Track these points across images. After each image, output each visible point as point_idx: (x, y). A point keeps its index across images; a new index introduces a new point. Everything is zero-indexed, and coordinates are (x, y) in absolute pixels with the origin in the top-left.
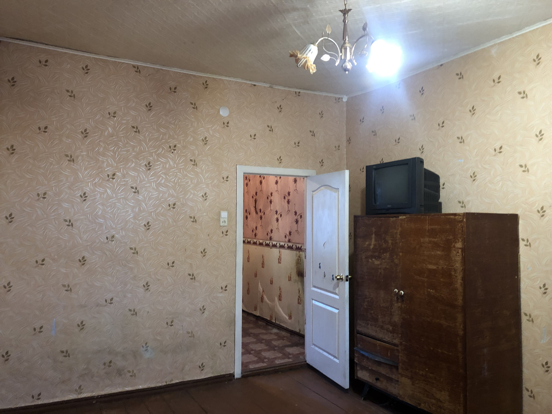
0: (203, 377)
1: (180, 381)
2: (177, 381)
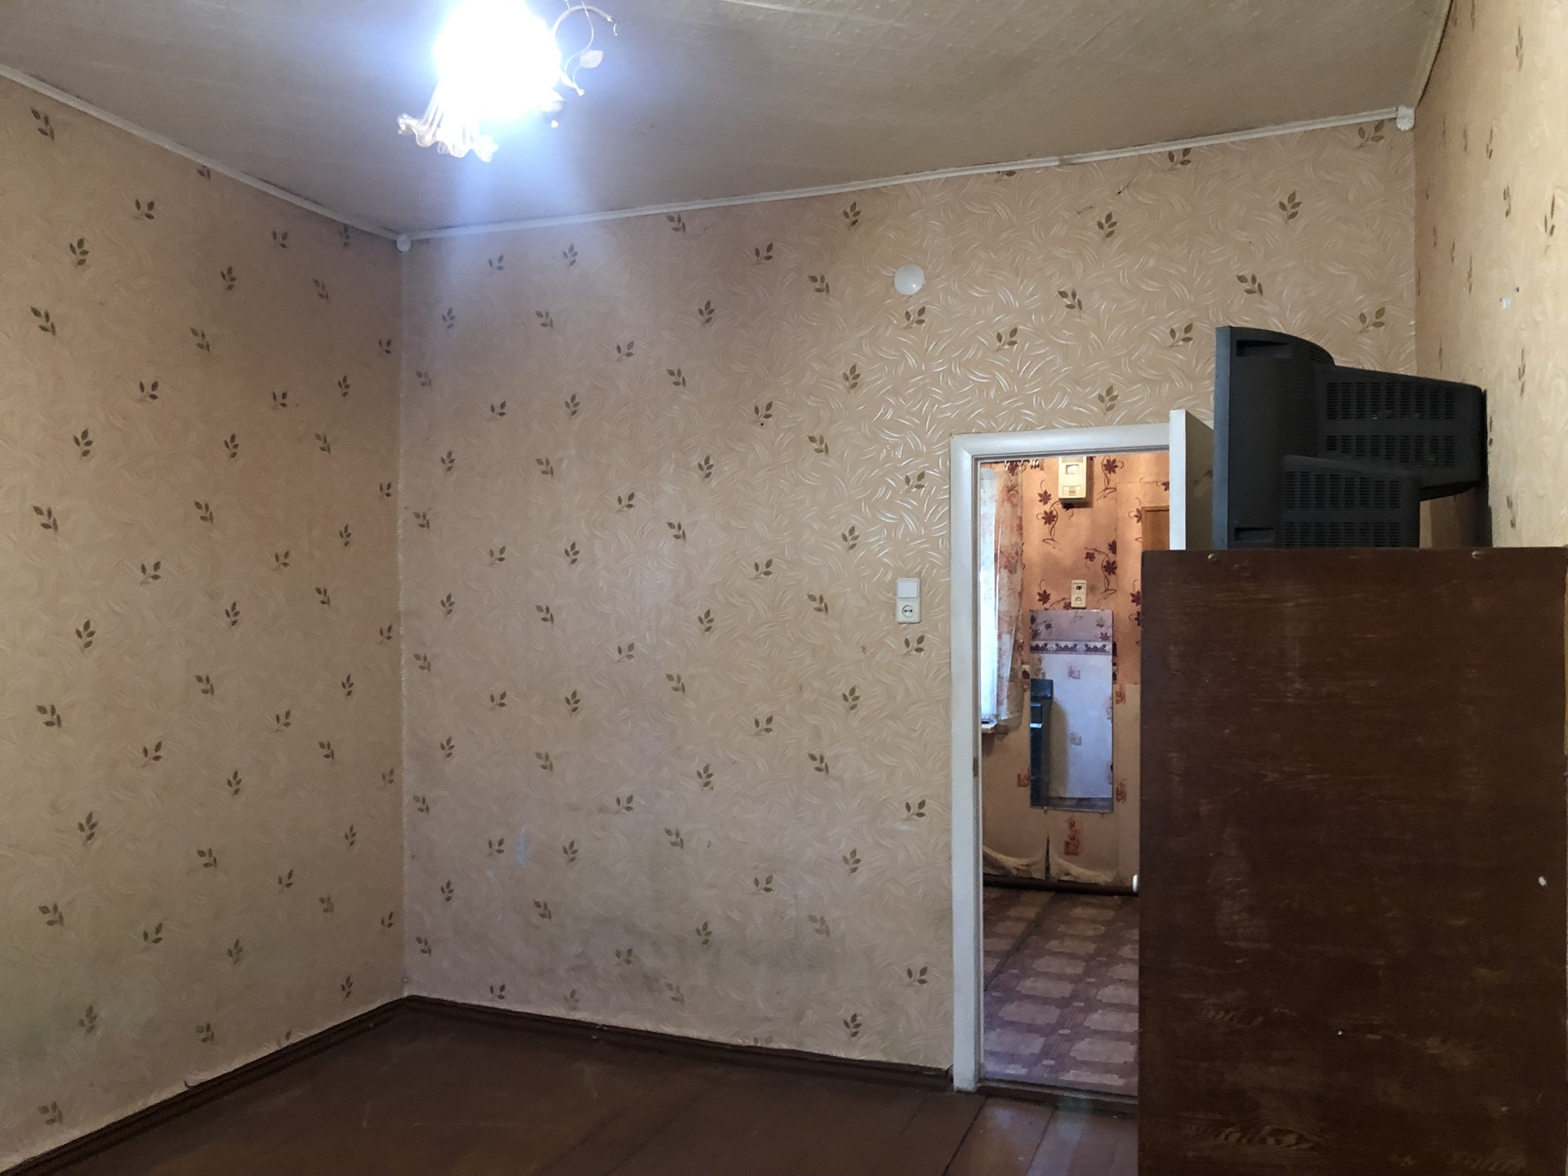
0: (856, 1055)
1: (793, 1048)
2: (785, 1046)
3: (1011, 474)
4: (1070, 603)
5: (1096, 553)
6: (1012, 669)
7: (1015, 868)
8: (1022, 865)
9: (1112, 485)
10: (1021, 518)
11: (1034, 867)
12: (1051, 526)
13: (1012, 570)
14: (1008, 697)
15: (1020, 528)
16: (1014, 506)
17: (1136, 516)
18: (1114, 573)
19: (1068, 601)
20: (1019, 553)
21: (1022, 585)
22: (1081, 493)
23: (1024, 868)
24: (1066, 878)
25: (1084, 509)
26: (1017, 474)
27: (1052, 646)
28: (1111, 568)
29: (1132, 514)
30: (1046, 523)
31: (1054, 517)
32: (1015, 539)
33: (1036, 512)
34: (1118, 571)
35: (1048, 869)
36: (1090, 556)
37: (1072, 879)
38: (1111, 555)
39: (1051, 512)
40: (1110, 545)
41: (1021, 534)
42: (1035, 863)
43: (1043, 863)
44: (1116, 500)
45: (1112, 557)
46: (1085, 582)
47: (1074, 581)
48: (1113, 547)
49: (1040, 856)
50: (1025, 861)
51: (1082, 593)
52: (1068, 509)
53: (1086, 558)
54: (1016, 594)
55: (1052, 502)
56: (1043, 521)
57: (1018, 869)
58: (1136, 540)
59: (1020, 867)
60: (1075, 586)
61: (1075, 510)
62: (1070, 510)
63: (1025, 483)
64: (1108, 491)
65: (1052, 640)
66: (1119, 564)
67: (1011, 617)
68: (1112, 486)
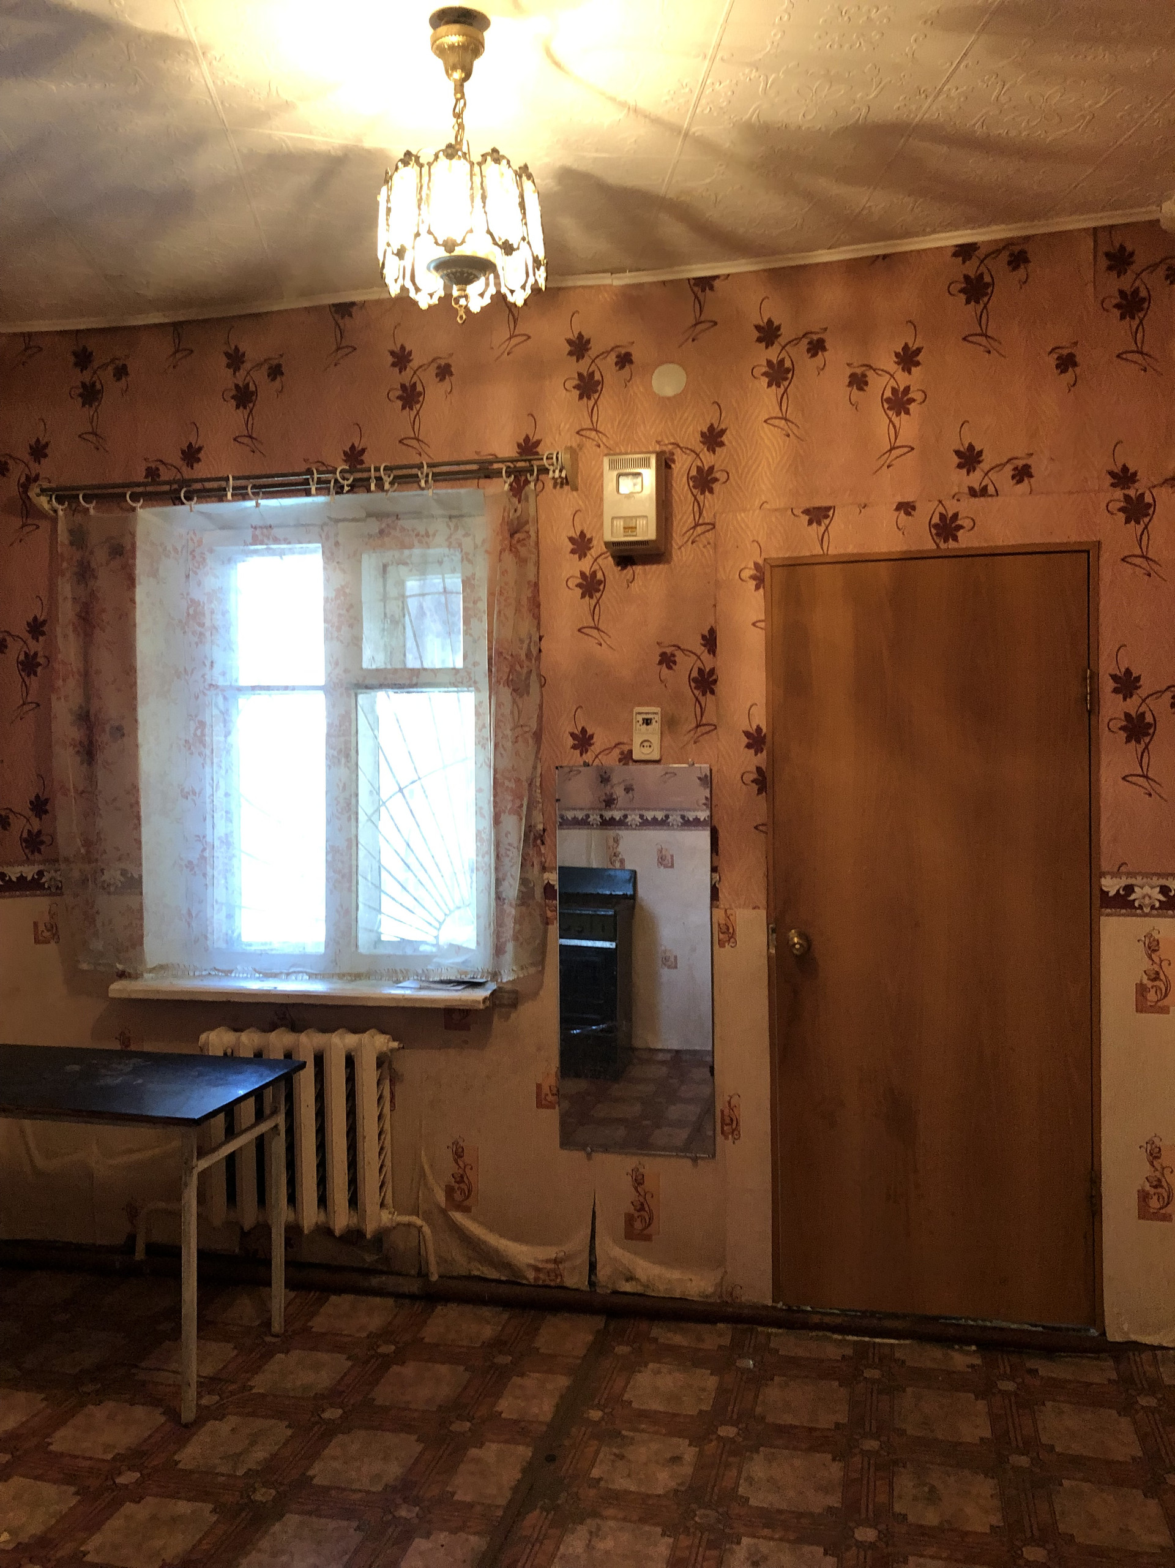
3: (515, 500)
4: (631, 752)
5: (678, 653)
6: (524, 881)
7: (529, 1265)
8: (548, 1261)
9: (707, 517)
10: (536, 585)
11: (567, 1264)
12: (593, 602)
13: (519, 689)
14: (516, 938)
15: (535, 605)
16: (522, 561)
17: (753, 577)
18: (713, 692)
19: (626, 748)
20: (536, 655)
21: (540, 717)
22: (647, 531)
23: (551, 1266)
24: (628, 1287)
25: (654, 567)
26: (527, 500)
27: (634, 818)
28: (706, 682)
29: (746, 574)
30: (583, 596)
31: (600, 582)
32: (526, 626)
33: (565, 575)
34: (719, 688)
35: (593, 1267)
36: (667, 660)
37: (639, 1289)
38: (706, 657)
39: (594, 573)
40: (704, 637)
41: (537, 618)
42: (568, 1257)
43: (586, 1255)
44: (715, 547)
45: (708, 662)
46: (658, 710)
47: (638, 709)
48: (710, 641)
49: (578, 1242)
50: (551, 1252)
51: (653, 733)
52: (624, 568)
53: (660, 663)
54: (529, 736)
55: (593, 553)
56: (579, 591)
57: (537, 1269)
58: (754, 624)
59: (540, 1265)
60: (640, 718)
61: (639, 569)
62: (629, 570)
63: (542, 517)
64: (699, 530)
65: (634, 809)
66: (721, 674)
67: (518, 781)
68: (707, 521)
